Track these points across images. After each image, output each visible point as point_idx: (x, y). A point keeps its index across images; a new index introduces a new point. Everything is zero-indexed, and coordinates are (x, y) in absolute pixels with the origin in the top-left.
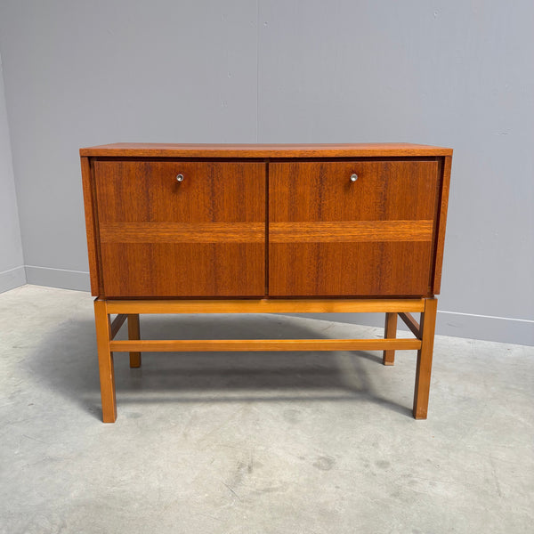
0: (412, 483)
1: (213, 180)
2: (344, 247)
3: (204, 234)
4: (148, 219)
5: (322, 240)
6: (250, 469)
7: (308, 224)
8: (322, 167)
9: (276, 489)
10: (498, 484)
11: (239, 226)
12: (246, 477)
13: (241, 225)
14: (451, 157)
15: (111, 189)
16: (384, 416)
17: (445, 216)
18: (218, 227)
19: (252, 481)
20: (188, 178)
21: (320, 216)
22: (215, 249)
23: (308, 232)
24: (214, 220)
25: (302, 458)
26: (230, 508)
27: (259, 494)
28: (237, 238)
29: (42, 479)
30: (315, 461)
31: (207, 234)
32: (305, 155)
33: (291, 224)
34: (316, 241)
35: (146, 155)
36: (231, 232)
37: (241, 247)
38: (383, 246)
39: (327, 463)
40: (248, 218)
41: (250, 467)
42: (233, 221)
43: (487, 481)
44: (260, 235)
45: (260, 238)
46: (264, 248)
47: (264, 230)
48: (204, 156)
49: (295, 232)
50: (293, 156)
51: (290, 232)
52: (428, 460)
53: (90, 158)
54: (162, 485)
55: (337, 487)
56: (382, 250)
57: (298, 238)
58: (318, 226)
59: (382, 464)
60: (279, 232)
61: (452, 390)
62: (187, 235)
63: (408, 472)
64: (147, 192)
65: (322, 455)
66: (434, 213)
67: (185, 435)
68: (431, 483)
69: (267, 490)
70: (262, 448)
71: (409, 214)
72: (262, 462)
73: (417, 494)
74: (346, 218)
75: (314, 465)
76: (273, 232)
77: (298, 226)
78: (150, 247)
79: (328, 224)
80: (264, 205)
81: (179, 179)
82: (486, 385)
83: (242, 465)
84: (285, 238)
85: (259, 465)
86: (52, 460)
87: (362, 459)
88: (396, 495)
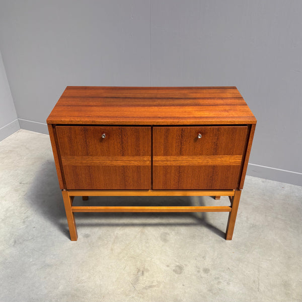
0: (219, 282)
1: (122, 136)
2: (194, 168)
3: (118, 162)
4: (87, 154)
5: (182, 164)
6: (143, 274)
7: (175, 157)
8: (182, 130)
9: (155, 286)
10: (259, 283)
11: (137, 158)
12: (141, 278)
13: (138, 157)
14: (255, 125)
15: (66, 140)
16: (211, 237)
17: (249, 153)
18: (125, 158)
19: (145, 280)
20: (108, 135)
21: (181, 153)
22: (124, 168)
23: (174, 161)
24: (123, 155)
25: (168, 266)
26: (133, 297)
27: (147, 289)
28: (136, 163)
29: (45, 278)
30: (174, 268)
31: (120, 162)
32: (173, 124)
33: (165, 157)
34: (179, 165)
35: (84, 124)
36: (132, 160)
37: (138, 167)
38: (214, 167)
39: (179, 270)
40: (141, 153)
41: (143, 272)
42: (133, 156)
43: (254, 281)
44: (148, 162)
45: (148, 163)
46: (150, 168)
47: (150, 159)
48: (117, 124)
49: (167, 161)
50: (166, 124)
51: (164, 161)
52: (229, 268)
53: (52, 125)
54: (101, 283)
55: (183, 285)
56: (214, 169)
57: (169, 163)
58: (180, 158)
59: (206, 271)
60: (158, 161)
61: (247, 219)
62: (108, 162)
63: (217, 276)
64: (86, 141)
65: (178, 264)
66: (243, 152)
67: (112, 250)
68: (227, 283)
69: (150, 287)
70: (149, 259)
71: (230, 153)
72: (149, 268)
73: (220, 290)
74: (195, 154)
75: (174, 271)
76: (155, 161)
77: (168, 158)
78: (89, 167)
79: (184, 157)
80: (150, 148)
81: (103, 137)
82: (266, 215)
83: (139, 271)
84: (162, 164)
85: (147, 271)
86: (49, 266)
87: (197, 267)
88: (210, 290)
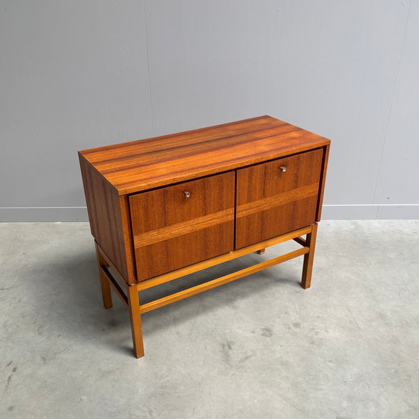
0: (317, 333)
1: (205, 190)
2: (276, 210)
5: (265, 209)
6: (230, 347)
7: (258, 202)
9: (251, 356)
10: (356, 322)
12: (230, 352)
13: (220, 213)
19: (236, 354)
21: (264, 196)
23: (257, 207)
24: (205, 214)
25: (253, 332)
28: (218, 222)
30: (261, 332)
33: (249, 204)
34: (262, 210)
35: (164, 185)
36: (214, 219)
39: (268, 332)
40: (224, 207)
42: (216, 212)
43: (351, 322)
44: (231, 216)
45: (231, 218)
48: (200, 176)
49: (251, 208)
51: (248, 209)
52: (319, 317)
55: (281, 346)
56: (295, 205)
57: (252, 211)
58: (263, 201)
59: (297, 325)
60: (242, 211)
63: (311, 327)
64: (165, 208)
65: (263, 327)
68: (325, 331)
69: (247, 358)
70: (228, 331)
72: (233, 340)
73: (322, 339)
75: (263, 335)
76: (239, 212)
77: (252, 204)
78: (167, 242)
79: (268, 199)
80: (234, 197)
81: (187, 196)
83: (223, 346)
84: (245, 214)
85: (233, 343)
88: (312, 343)
